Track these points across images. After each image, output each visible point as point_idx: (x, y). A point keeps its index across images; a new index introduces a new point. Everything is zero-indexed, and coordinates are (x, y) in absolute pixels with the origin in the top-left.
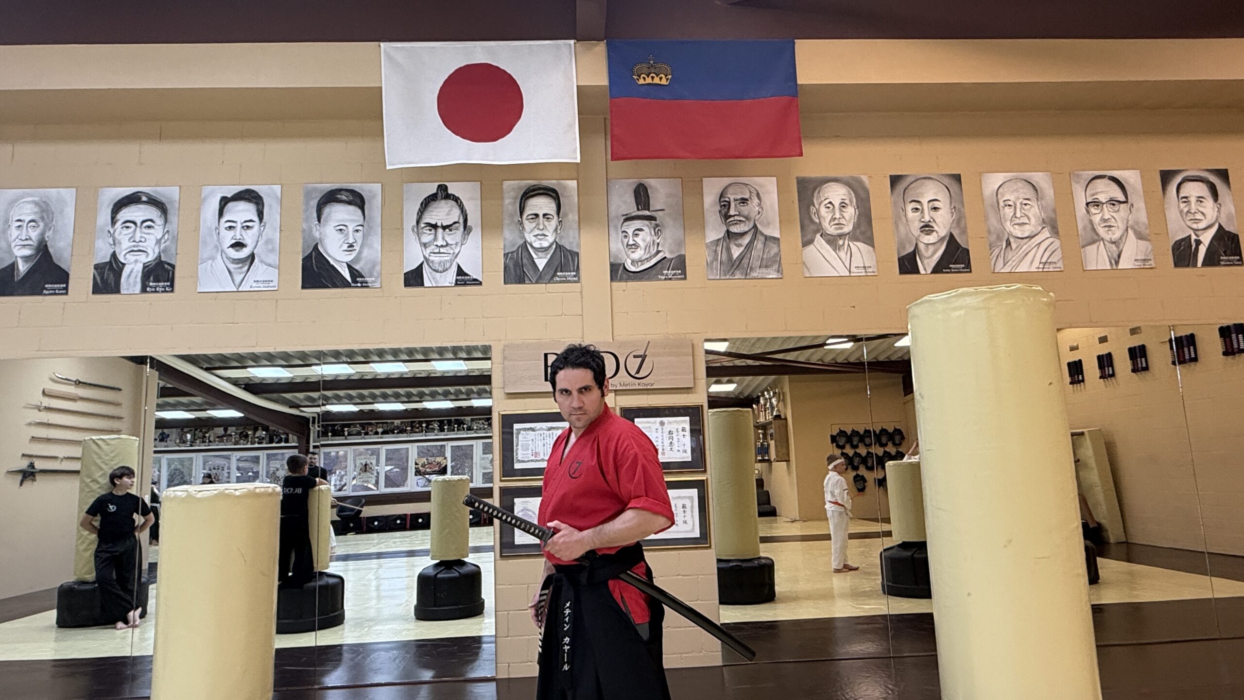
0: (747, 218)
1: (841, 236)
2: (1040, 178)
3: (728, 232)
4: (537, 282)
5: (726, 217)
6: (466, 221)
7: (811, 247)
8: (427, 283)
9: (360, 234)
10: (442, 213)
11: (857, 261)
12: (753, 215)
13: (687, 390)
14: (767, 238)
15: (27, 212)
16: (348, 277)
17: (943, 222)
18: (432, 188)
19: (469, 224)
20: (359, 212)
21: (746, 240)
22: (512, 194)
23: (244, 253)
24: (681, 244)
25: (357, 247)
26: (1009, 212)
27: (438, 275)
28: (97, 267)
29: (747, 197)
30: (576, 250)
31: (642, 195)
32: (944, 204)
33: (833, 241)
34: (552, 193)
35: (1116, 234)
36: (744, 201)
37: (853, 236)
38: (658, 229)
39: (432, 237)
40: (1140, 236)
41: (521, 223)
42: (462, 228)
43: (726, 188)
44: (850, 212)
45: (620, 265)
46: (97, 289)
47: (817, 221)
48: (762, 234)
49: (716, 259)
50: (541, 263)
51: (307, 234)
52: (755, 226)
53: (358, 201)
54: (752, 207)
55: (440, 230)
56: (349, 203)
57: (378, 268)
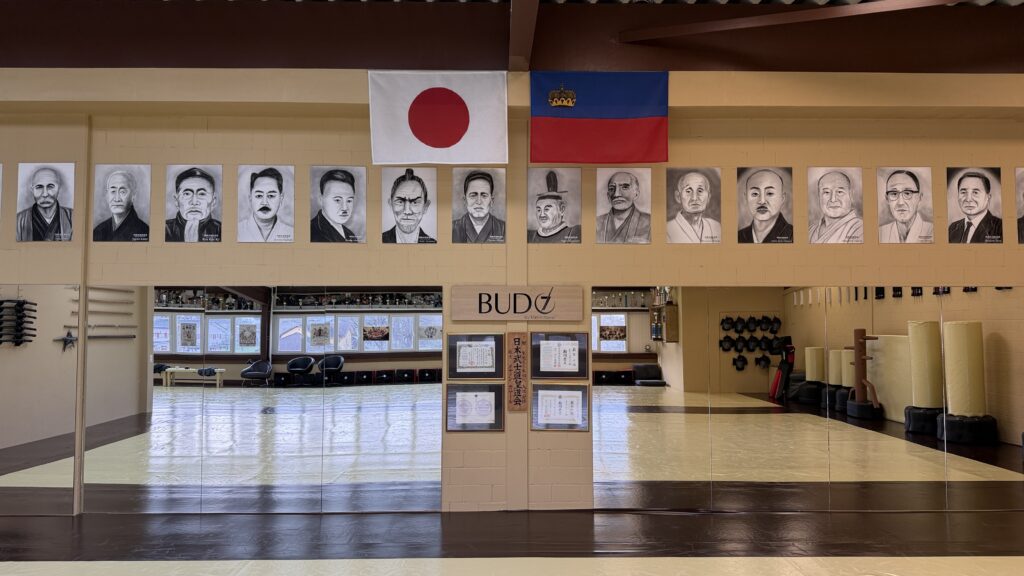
0: (628, 199)
1: (696, 214)
2: (854, 173)
3: (613, 209)
4: (475, 242)
5: (612, 197)
6: (426, 196)
7: (673, 222)
8: (398, 240)
9: (351, 204)
10: (409, 190)
11: (707, 232)
12: (632, 196)
13: (577, 322)
14: (641, 214)
15: (118, 181)
16: (343, 234)
17: (775, 205)
18: (402, 172)
19: (429, 198)
20: (350, 187)
21: (626, 215)
22: (459, 177)
23: (269, 215)
24: (578, 217)
25: (349, 213)
26: (826, 197)
27: (406, 235)
28: (168, 222)
29: (628, 183)
30: (503, 219)
31: (552, 181)
32: (777, 192)
33: (690, 217)
34: (487, 177)
35: (907, 216)
36: (626, 186)
37: (706, 214)
38: (562, 207)
39: (402, 208)
40: (925, 218)
41: (465, 199)
42: (423, 202)
43: (613, 176)
44: (705, 195)
45: (534, 231)
46: (169, 238)
47: (679, 202)
48: (638, 211)
49: (603, 229)
50: (479, 228)
51: (314, 203)
52: (633, 205)
53: (350, 179)
54: (632, 191)
55: (408, 203)
56: (343, 181)
57: (364, 229)
